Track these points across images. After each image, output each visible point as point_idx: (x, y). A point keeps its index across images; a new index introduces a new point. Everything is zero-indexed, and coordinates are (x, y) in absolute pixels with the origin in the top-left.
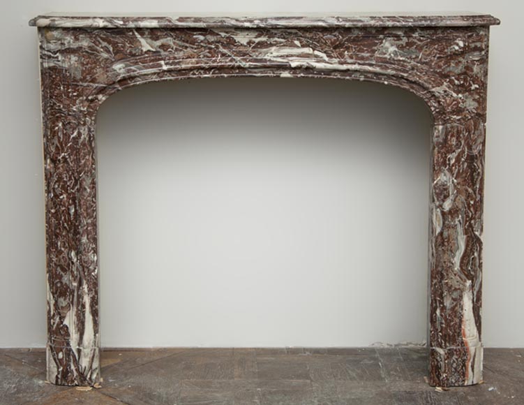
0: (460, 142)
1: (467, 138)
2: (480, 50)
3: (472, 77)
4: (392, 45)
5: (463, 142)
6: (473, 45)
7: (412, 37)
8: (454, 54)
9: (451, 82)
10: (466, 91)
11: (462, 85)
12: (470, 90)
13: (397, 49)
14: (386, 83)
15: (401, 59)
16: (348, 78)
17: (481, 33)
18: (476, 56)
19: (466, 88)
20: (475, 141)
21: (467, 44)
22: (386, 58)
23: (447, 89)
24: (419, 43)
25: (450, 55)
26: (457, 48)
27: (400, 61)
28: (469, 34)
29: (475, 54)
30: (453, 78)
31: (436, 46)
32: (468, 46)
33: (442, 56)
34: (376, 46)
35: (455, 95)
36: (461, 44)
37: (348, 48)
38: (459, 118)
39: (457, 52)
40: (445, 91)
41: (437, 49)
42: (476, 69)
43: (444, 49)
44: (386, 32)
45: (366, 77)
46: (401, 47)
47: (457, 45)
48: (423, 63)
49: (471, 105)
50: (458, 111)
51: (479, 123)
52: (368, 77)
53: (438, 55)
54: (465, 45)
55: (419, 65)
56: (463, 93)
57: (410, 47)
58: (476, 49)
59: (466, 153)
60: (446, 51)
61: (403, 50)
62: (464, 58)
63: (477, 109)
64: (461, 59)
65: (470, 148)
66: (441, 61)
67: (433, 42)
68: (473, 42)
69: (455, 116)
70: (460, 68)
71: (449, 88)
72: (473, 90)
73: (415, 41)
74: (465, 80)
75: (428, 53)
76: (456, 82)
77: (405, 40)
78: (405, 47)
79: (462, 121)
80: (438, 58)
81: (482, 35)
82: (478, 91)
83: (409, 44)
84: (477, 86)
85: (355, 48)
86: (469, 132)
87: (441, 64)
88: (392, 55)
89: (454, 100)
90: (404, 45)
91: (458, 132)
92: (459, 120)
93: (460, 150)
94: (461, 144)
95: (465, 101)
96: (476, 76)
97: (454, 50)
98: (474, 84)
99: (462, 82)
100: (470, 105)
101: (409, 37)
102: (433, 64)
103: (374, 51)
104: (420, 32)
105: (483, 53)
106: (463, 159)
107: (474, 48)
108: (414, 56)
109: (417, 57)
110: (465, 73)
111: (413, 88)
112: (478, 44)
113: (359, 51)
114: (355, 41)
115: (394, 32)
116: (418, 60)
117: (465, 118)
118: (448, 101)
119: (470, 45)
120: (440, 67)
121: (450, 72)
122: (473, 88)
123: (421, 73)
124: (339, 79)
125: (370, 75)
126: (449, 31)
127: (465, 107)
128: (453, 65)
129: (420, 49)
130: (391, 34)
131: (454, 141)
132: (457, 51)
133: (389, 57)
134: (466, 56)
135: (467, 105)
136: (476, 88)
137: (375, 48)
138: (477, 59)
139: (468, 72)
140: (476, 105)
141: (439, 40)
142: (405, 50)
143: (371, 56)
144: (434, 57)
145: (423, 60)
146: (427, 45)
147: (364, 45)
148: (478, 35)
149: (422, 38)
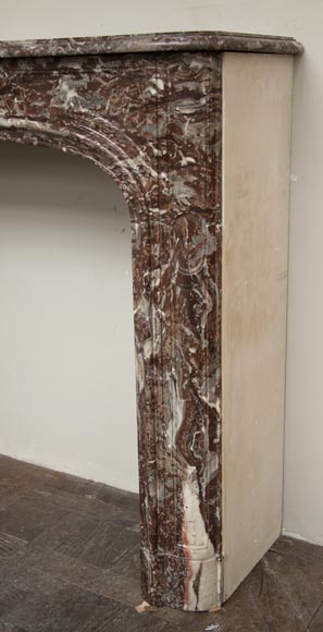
0: (166, 252)
1: (179, 247)
2: (197, 95)
3: (181, 143)
4: (71, 88)
5: (172, 253)
6: (179, 87)
7: (94, 73)
8: (151, 102)
9: (149, 151)
10: (172, 168)
11: (166, 158)
12: (179, 167)
13: (77, 95)
14: (64, 149)
15: (83, 111)
16: (19, 140)
17: (194, 64)
18: (186, 107)
19: (172, 162)
20: (193, 253)
21: (170, 85)
22: (62, 110)
23: (144, 164)
24: (105, 83)
25: (146, 105)
26: (154, 92)
27: (81, 114)
28: (172, 66)
29: (185, 102)
30: (151, 144)
31: (127, 89)
32: (173, 89)
33: (136, 105)
34: (50, 89)
35: (154, 174)
36: (161, 85)
37: (17, 93)
38: (163, 212)
39: (154, 100)
40: (141, 167)
41: (128, 95)
42: (188, 129)
43: (139, 94)
44: (59, 66)
45: (39, 139)
46: (81, 91)
47: (155, 86)
48: (111, 118)
49: (182, 192)
50: (161, 201)
51: (201, 224)
52: (42, 140)
53: (130, 105)
54: (166, 87)
55: (106, 121)
56: (167, 172)
57: (94, 91)
58: (186, 94)
59: (176, 272)
60: (140, 96)
61: (84, 96)
62: (166, 110)
63: (192, 199)
64: (161, 112)
65: (184, 264)
66: (135, 115)
67: (123, 82)
68: (180, 81)
69: (156, 210)
70: (161, 127)
71: (147, 161)
72: (184, 167)
73: (100, 80)
74: (170, 148)
75: (117, 100)
76: (156, 151)
77: (86, 77)
78: (87, 91)
79: (169, 219)
80: (133, 109)
81: (196, 68)
82: (195, 168)
83: (93, 86)
84: (193, 161)
85: (27, 93)
86: (181, 238)
87: (136, 119)
88: (72, 104)
89: (154, 183)
90: (86, 87)
91: (164, 236)
92: (163, 216)
93: (167, 266)
94: (169, 256)
95: (172, 185)
96: (189, 142)
97: (149, 95)
98: (186, 156)
99: (165, 152)
100: (180, 193)
101: (91, 73)
102: (125, 120)
103: (49, 98)
104: (102, 64)
105: (203, 101)
106: (173, 281)
107: (183, 91)
108: (99, 107)
109: (103, 108)
110: (168, 137)
111: (98, 159)
112: (191, 86)
113: (31, 97)
114: (25, 81)
115: (70, 66)
116: (104, 113)
117: (172, 214)
118: (144, 184)
119: (176, 86)
120: (134, 125)
121: (146, 133)
122: (184, 161)
123: (108, 134)
124: (9, 141)
125: (43, 136)
126: (140, 62)
127: (172, 195)
128: (149, 122)
129: (106, 93)
130: (66, 69)
131: (156, 250)
132: (155, 97)
133: (67, 108)
134: (170, 105)
135: (176, 192)
136: (190, 164)
137: (50, 92)
138: (188, 112)
139: (173, 134)
140: (191, 192)
141: (130, 78)
142: (88, 96)
143: (45, 106)
144: (126, 107)
145: (112, 114)
146: (115, 87)
147: (37, 88)
148: (186, 68)
149: (107, 75)
